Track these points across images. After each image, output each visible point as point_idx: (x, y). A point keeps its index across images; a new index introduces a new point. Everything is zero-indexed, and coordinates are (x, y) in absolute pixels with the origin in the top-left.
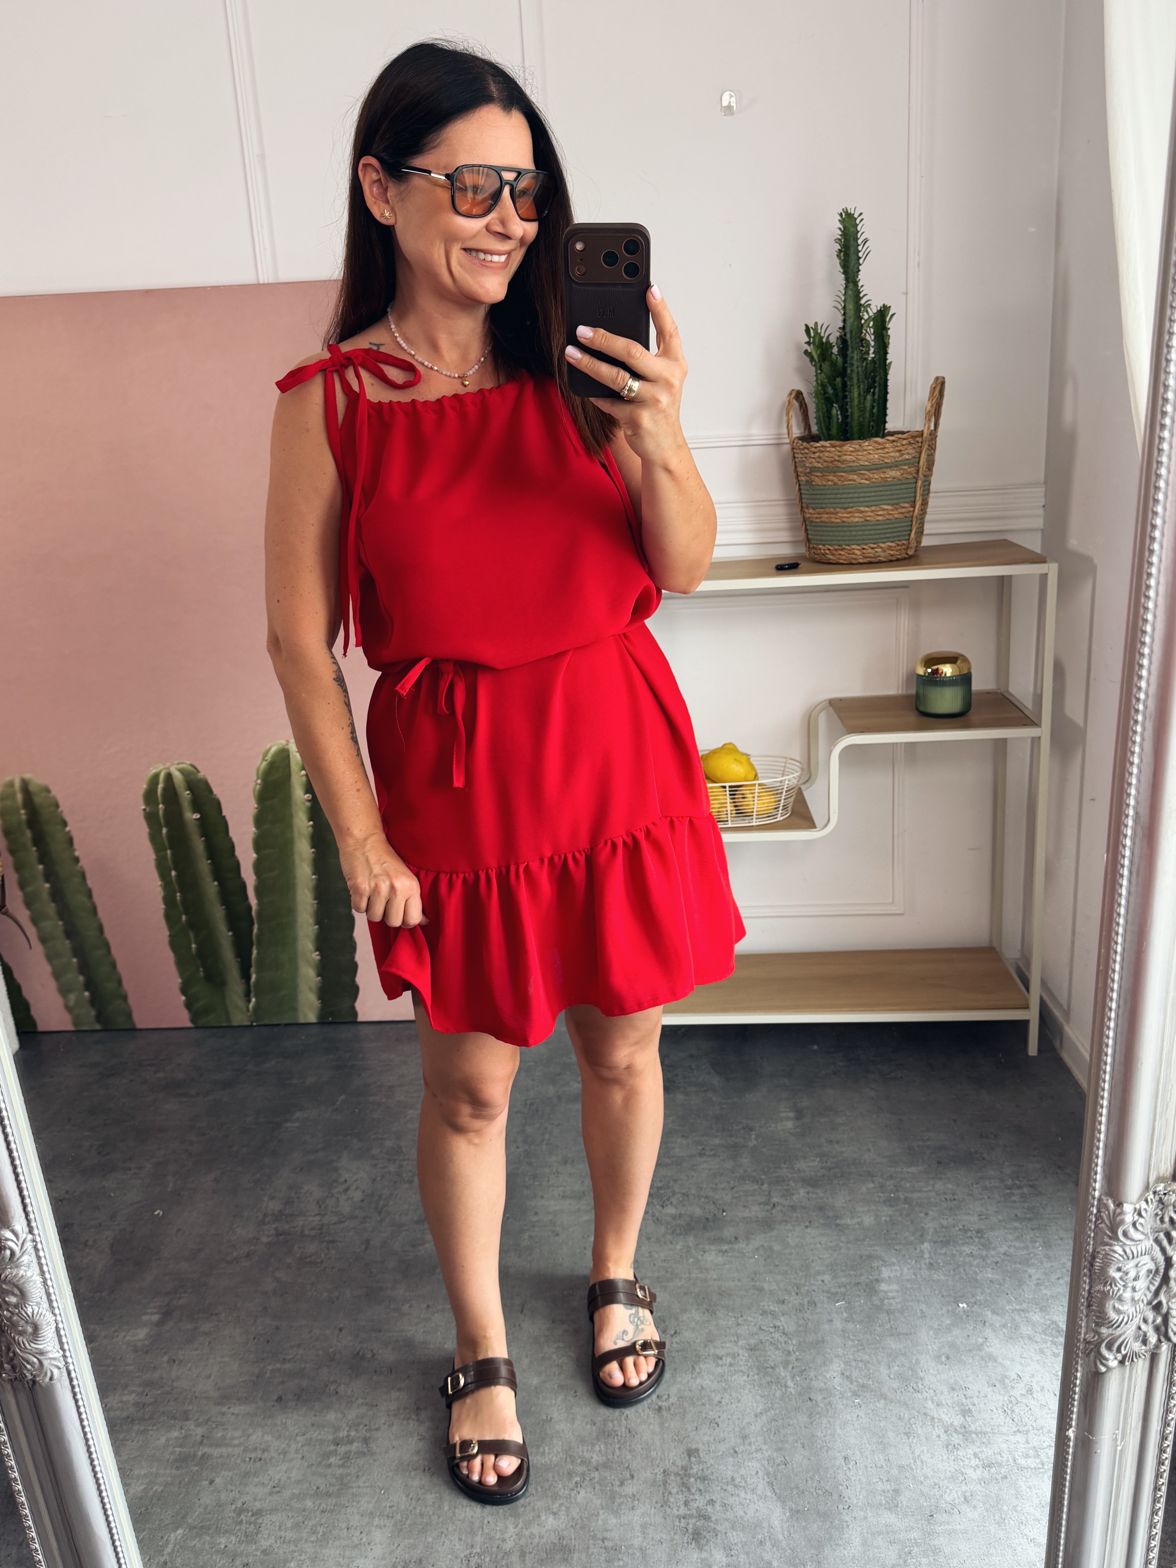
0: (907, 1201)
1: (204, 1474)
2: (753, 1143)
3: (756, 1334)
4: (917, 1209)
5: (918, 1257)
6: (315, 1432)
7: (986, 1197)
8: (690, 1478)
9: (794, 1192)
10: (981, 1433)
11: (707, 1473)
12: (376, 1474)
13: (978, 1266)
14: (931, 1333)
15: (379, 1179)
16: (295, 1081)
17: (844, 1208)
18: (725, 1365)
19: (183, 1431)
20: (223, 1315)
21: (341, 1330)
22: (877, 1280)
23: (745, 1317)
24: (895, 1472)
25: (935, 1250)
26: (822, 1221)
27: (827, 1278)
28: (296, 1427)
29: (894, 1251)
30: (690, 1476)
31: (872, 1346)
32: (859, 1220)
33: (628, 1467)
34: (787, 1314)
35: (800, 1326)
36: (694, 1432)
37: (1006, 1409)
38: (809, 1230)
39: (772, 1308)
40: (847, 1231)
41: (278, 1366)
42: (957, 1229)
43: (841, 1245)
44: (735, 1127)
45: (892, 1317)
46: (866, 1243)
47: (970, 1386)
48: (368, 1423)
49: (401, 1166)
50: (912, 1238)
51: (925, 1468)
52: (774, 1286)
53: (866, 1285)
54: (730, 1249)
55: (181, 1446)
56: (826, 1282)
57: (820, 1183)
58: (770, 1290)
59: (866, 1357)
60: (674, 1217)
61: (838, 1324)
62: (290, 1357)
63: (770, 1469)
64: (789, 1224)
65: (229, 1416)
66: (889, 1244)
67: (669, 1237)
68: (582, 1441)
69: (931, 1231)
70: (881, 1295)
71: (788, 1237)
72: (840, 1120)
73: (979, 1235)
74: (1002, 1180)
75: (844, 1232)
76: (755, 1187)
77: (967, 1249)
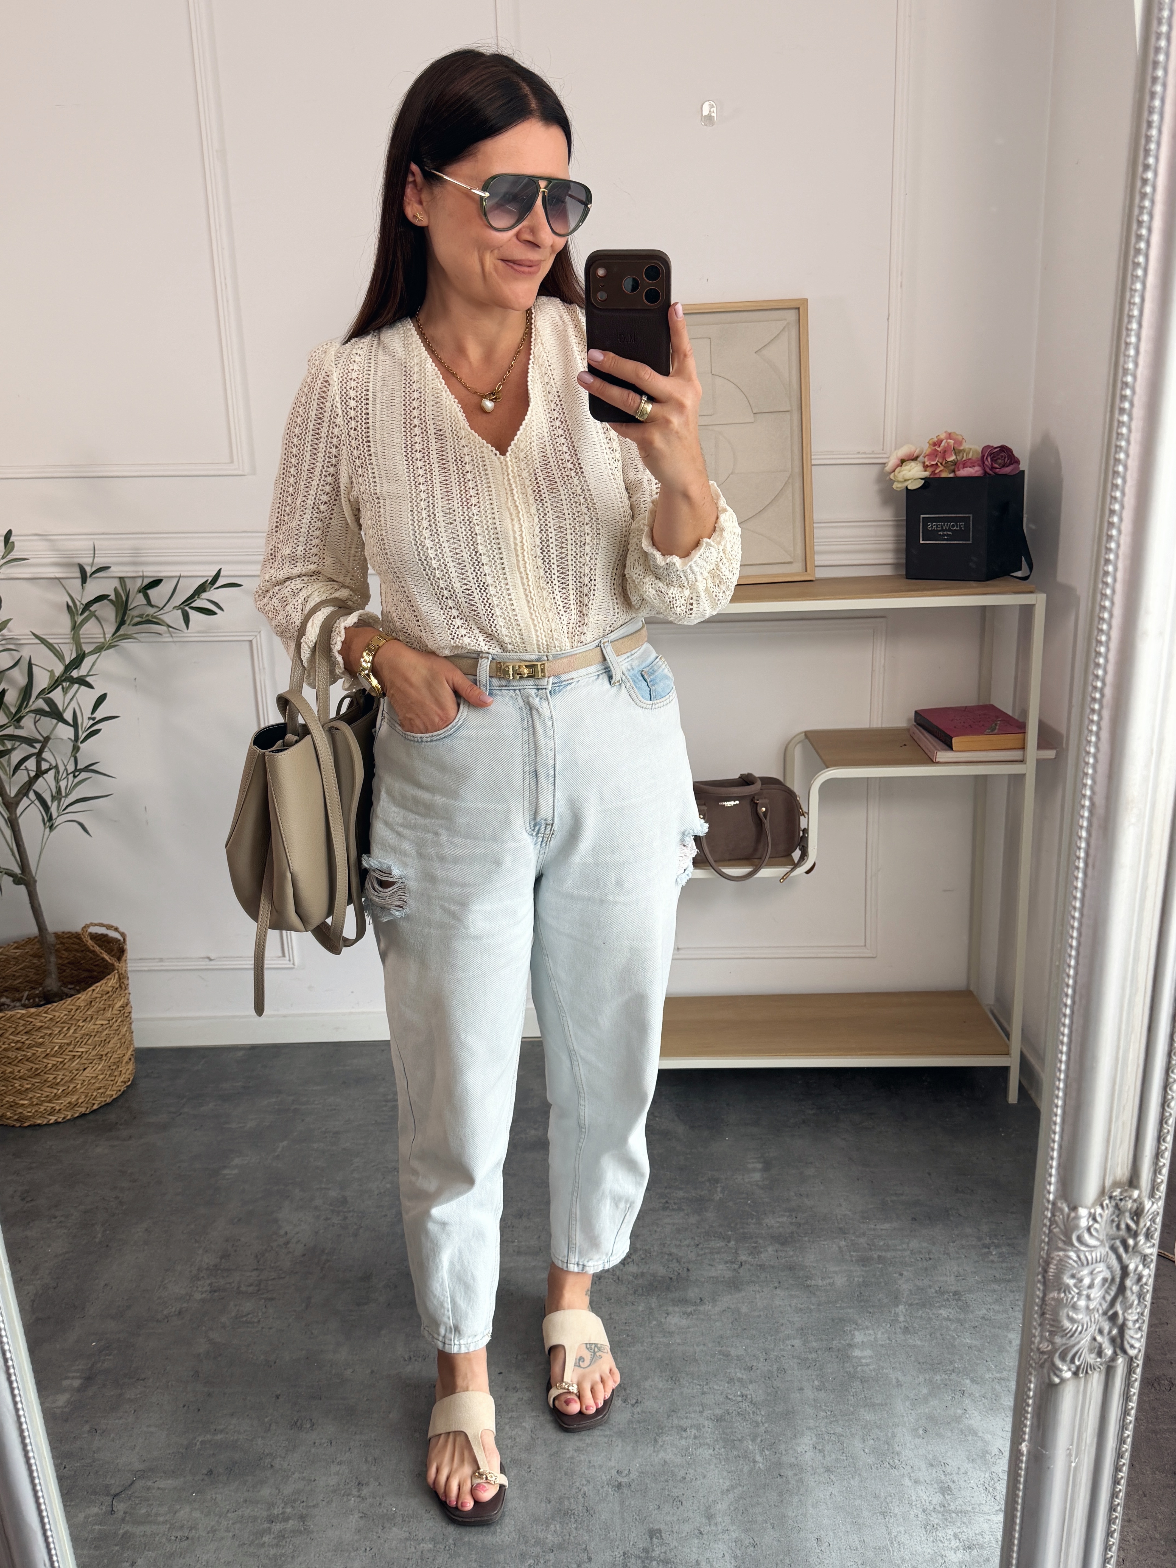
0: (880, 1260)
1: (125, 1555)
2: (719, 1196)
3: (723, 1403)
4: (890, 1269)
5: (892, 1320)
6: (247, 1508)
7: (963, 1256)
8: (651, 1561)
9: (763, 1250)
10: (961, 1512)
11: (670, 1555)
12: (312, 1555)
13: (955, 1330)
14: (907, 1403)
15: (321, 1231)
16: (234, 1126)
17: (815, 1267)
18: (690, 1437)
19: (104, 1508)
20: (151, 1380)
21: (278, 1397)
22: (850, 1345)
23: (711, 1385)
24: (870, 1554)
25: (911, 1313)
26: (791, 1282)
27: (797, 1342)
28: (228, 1502)
29: (868, 1314)
30: (652, 1559)
31: (846, 1418)
32: (831, 1281)
33: (586, 1549)
34: (755, 1382)
35: (768, 1394)
36: (656, 1512)
37: (987, 1485)
38: (778, 1291)
39: (739, 1375)
40: (818, 1293)
41: (209, 1437)
42: (933, 1291)
43: (812, 1307)
44: (700, 1179)
45: (866, 1385)
46: (838, 1305)
47: (949, 1461)
48: (305, 1499)
49: (346, 1218)
50: (886, 1301)
51: (902, 1550)
52: (741, 1352)
53: (839, 1350)
54: (695, 1311)
55: (100, 1524)
56: (796, 1345)
57: (789, 1239)
58: (737, 1356)
59: (839, 1430)
60: (636, 1277)
61: (809, 1393)
62: (222, 1427)
63: (738, 1552)
64: (757, 1285)
65: (154, 1491)
66: (862, 1307)
67: (630, 1298)
68: (536, 1520)
69: (906, 1293)
70: (854, 1361)
71: (756, 1298)
72: (810, 1171)
73: (957, 1297)
74: (980, 1239)
75: (814, 1294)
76: (722, 1244)
77: (944, 1313)
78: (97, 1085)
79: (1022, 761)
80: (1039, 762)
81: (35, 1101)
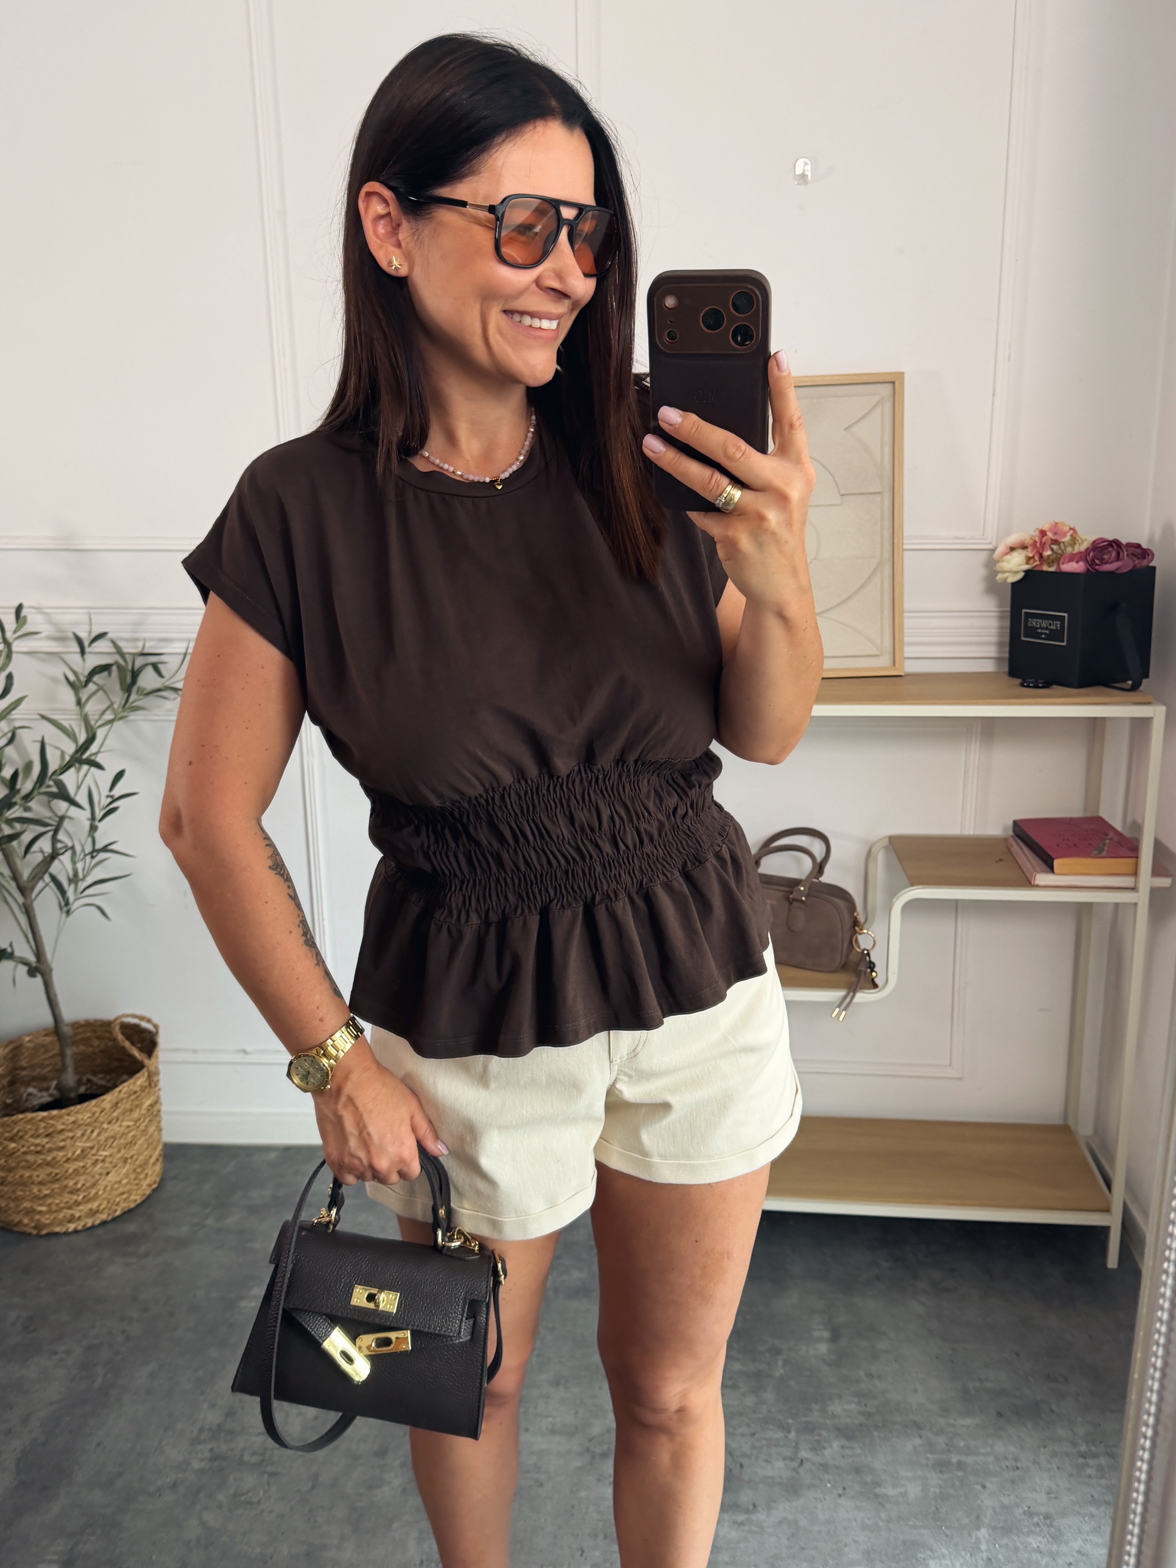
0: (960, 1465)
2: (779, 1371)
4: (972, 1479)
5: (973, 1548)
7: (1056, 1467)
9: (826, 1445)
17: (885, 1471)
25: (995, 1539)
26: (857, 1487)
29: (944, 1538)
32: (903, 1490)
38: (842, 1500)
40: (887, 1505)
42: (1021, 1511)
43: (881, 1524)
46: (911, 1523)
57: (857, 1433)
64: (819, 1491)
66: (939, 1528)
69: (989, 1512)
71: (816, 1508)
72: (882, 1345)
73: (1048, 1522)
74: (1074, 1444)
75: (884, 1506)
76: (780, 1434)
77: (1034, 1542)
78: (121, 1190)
79: (1134, 889)
80: (1155, 892)
81: (54, 1208)
